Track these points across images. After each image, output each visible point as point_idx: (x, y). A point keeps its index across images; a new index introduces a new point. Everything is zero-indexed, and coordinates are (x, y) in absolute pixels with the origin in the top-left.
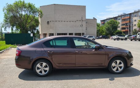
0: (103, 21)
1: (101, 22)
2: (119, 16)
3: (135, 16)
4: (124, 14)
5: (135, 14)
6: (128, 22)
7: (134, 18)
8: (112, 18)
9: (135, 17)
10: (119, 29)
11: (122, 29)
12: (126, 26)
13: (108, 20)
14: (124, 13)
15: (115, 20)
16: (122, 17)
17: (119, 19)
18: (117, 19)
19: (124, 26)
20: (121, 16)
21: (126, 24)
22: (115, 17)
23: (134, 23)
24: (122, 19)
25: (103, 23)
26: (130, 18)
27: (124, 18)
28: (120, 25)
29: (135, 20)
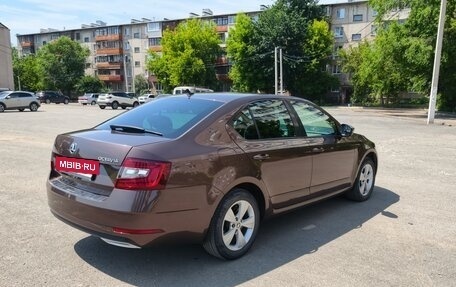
0: (29, 39)
1: (20, 42)
2: (84, 30)
3: (136, 36)
4: (100, 25)
5: (135, 30)
6: (115, 51)
7: (134, 43)
8: (60, 33)
9: (137, 40)
10: (89, 72)
11: (100, 73)
12: (110, 63)
13: (49, 37)
14: (102, 23)
15: (72, 39)
16: (97, 34)
17: (87, 40)
18: (78, 38)
19: (105, 64)
20: (93, 30)
21: (112, 57)
22: (74, 31)
23: (135, 57)
24: (97, 38)
25: (29, 44)
26: (121, 40)
27: (104, 38)
28: (90, 59)
29: (137, 49)
